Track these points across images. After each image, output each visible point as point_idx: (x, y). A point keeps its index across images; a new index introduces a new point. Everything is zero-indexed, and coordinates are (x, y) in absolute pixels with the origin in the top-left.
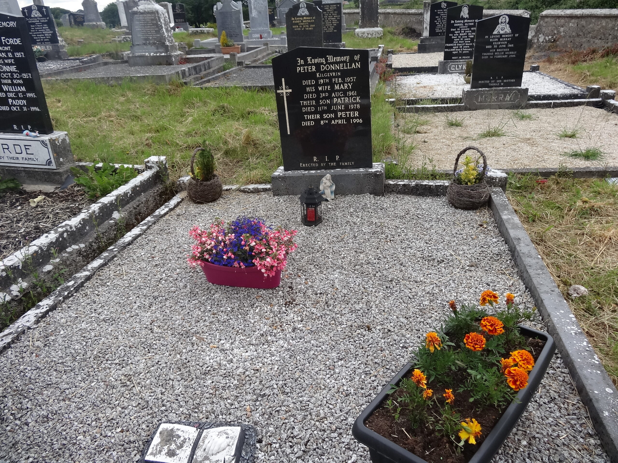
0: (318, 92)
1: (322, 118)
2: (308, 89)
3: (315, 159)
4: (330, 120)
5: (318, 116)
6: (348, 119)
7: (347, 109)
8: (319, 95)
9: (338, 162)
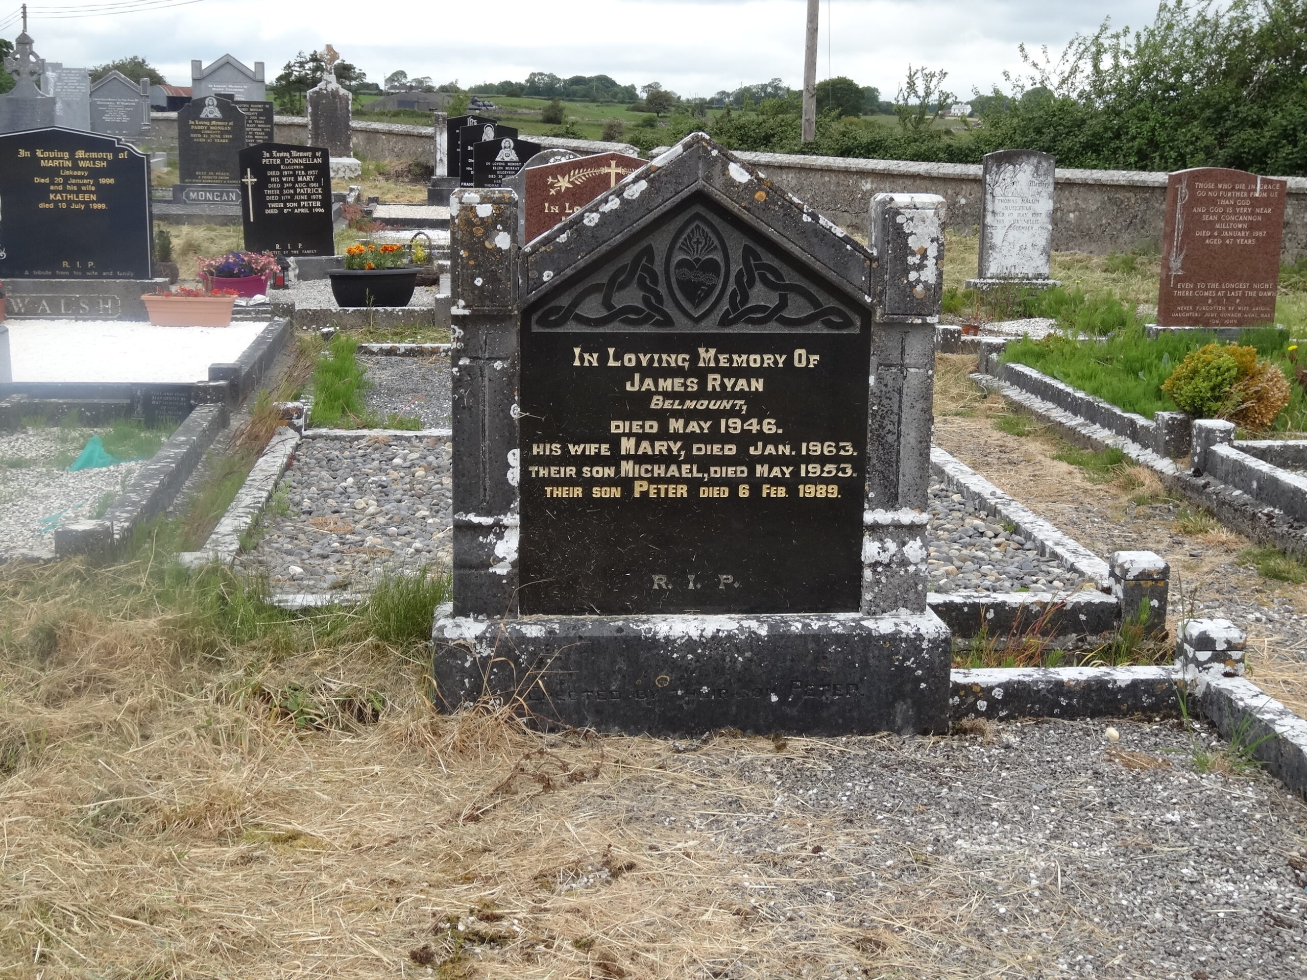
0: (282, 182)
1: (285, 207)
2: (273, 179)
3: (278, 246)
4: (293, 208)
5: (282, 205)
6: (310, 208)
7: (309, 199)
8: (282, 185)
9: (300, 251)
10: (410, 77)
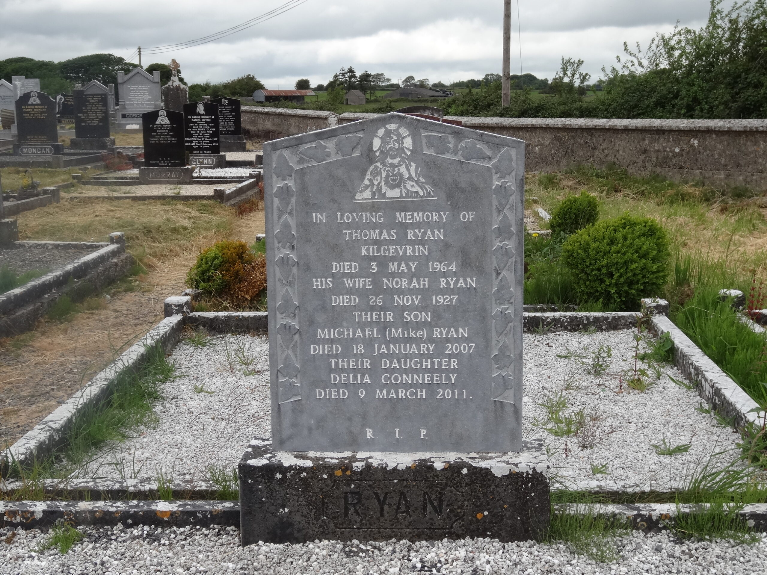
10: (416, 80)
